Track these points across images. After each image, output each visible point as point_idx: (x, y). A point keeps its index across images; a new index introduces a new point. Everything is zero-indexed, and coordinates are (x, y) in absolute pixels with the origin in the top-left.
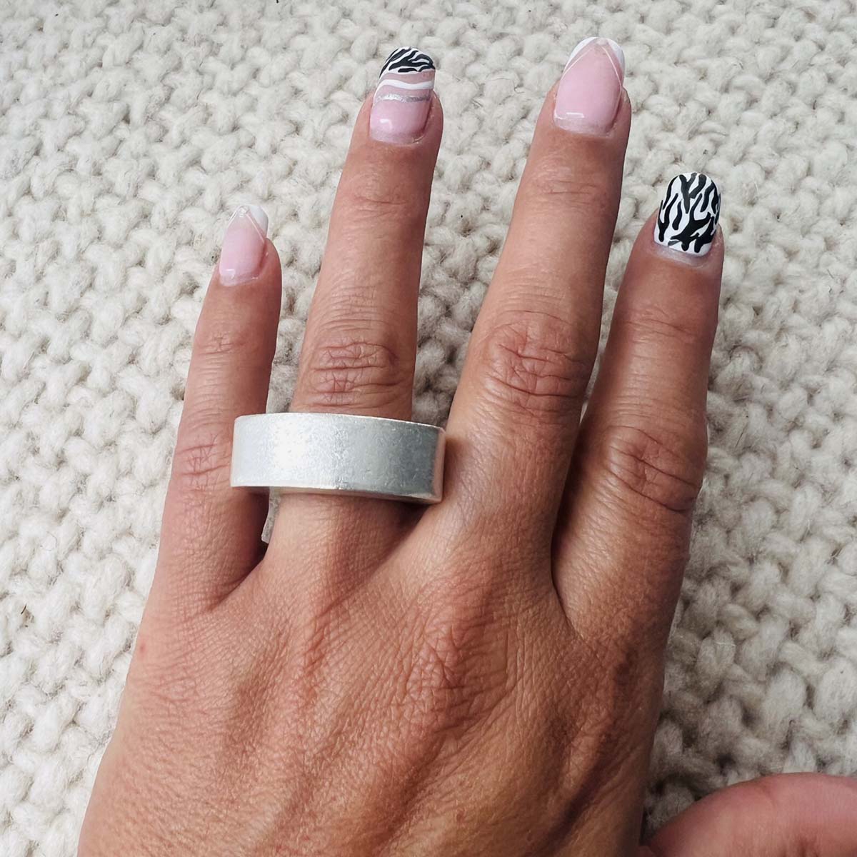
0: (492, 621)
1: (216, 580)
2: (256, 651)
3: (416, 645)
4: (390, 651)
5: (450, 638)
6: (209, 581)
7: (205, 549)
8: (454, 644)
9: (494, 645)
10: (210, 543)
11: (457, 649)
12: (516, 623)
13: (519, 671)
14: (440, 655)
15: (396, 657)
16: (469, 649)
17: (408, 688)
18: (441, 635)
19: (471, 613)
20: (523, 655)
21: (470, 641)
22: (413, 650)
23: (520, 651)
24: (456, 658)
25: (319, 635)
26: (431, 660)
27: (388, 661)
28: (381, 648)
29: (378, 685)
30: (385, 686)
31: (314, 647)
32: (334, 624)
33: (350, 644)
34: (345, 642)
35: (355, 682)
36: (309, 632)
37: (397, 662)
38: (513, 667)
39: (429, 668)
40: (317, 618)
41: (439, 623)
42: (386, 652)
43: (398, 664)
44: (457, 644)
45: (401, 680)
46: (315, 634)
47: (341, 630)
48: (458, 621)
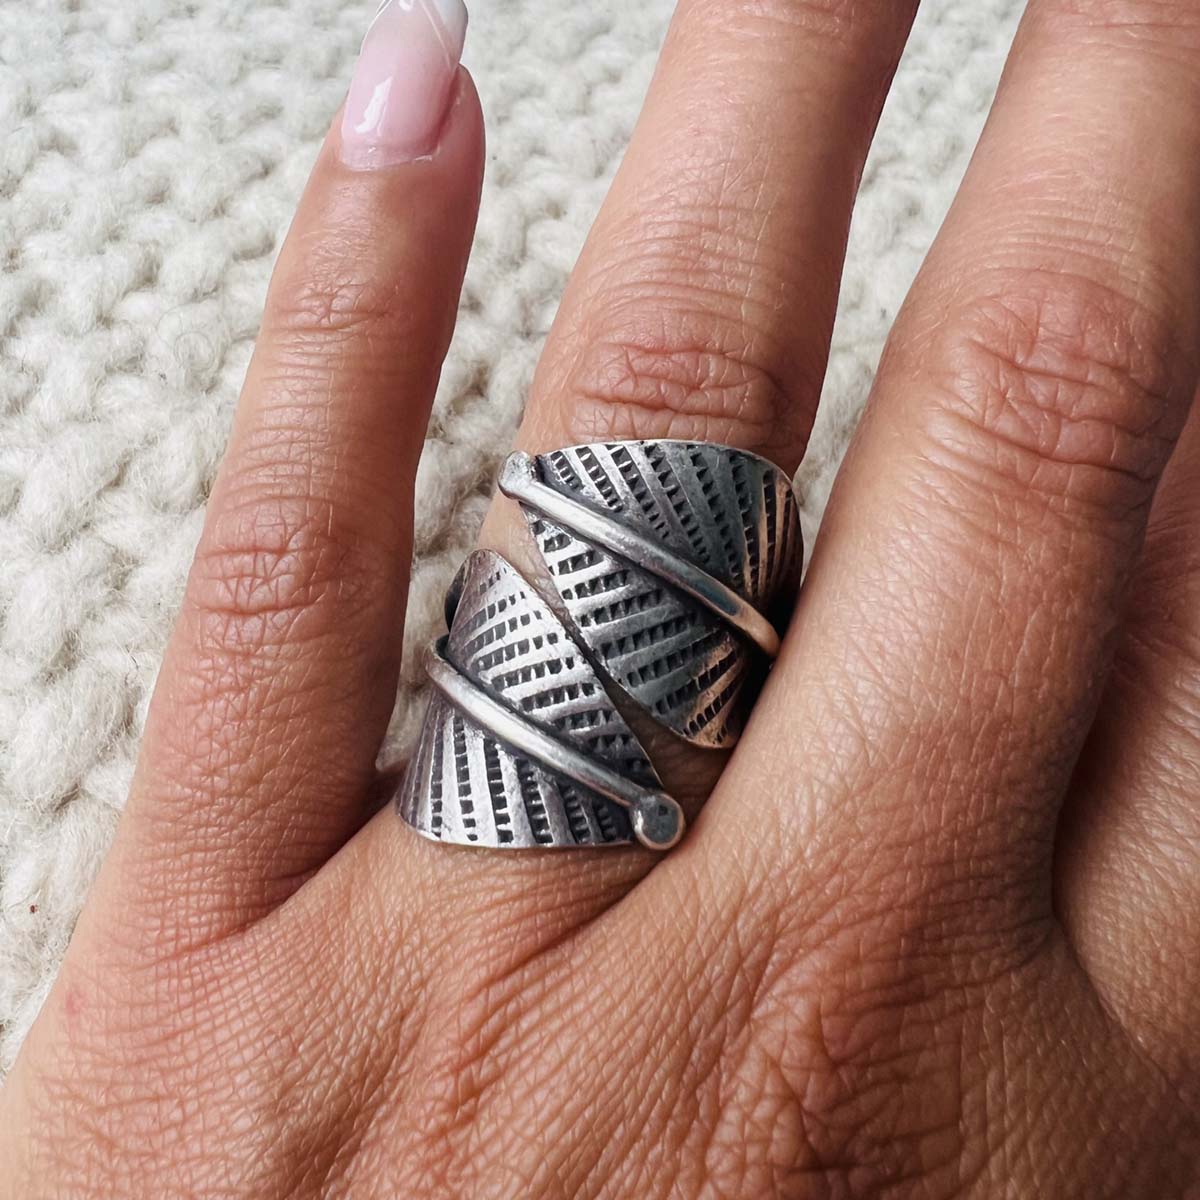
0: (920, 997)
1: (261, 867)
2: (344, 1051)
3: (729, 1050)
4: (666, 1064)
5: (816, 1036)
6: (246, 869)
7: (241, 794)
8: (824, 1051)
9: (925, 1059)
10: (255, 781)
11: (835, 1065)
12: (980, 1004)
13: (992, 1128)
14: (791, 1076)
15: (679, 1080)
16: (864, 1066)
17: (710, 1162)
18: (793, 1024)
19: (867, 973)
20: (1001, 1086)
21: (866, 1046)
22: (723, 1060)
23: (992, 1077)
24: (832, 1089)
25: (494, 1021)
26: (768, 1089)
27: (658, 1093)
28: (645, 1051)
29: (632, 1155)
30: (651, 1156)
31: (481, 1053)
32: (529, 994)
33: (564, 1043)
34: (554, 1038)
35: (575, 1144)
36: (470, 1015)
37: (682, 1093)
38: (977, 1119)
39: (763, 1110)
40: (491, 982)
41: (784, 995)
42: (657, 1065)
43: (685, 1102)
44: (833, 1051)
45: (692, 1140)
46: (484, 1019)
47: (549, 1007)
48: (834, 993)
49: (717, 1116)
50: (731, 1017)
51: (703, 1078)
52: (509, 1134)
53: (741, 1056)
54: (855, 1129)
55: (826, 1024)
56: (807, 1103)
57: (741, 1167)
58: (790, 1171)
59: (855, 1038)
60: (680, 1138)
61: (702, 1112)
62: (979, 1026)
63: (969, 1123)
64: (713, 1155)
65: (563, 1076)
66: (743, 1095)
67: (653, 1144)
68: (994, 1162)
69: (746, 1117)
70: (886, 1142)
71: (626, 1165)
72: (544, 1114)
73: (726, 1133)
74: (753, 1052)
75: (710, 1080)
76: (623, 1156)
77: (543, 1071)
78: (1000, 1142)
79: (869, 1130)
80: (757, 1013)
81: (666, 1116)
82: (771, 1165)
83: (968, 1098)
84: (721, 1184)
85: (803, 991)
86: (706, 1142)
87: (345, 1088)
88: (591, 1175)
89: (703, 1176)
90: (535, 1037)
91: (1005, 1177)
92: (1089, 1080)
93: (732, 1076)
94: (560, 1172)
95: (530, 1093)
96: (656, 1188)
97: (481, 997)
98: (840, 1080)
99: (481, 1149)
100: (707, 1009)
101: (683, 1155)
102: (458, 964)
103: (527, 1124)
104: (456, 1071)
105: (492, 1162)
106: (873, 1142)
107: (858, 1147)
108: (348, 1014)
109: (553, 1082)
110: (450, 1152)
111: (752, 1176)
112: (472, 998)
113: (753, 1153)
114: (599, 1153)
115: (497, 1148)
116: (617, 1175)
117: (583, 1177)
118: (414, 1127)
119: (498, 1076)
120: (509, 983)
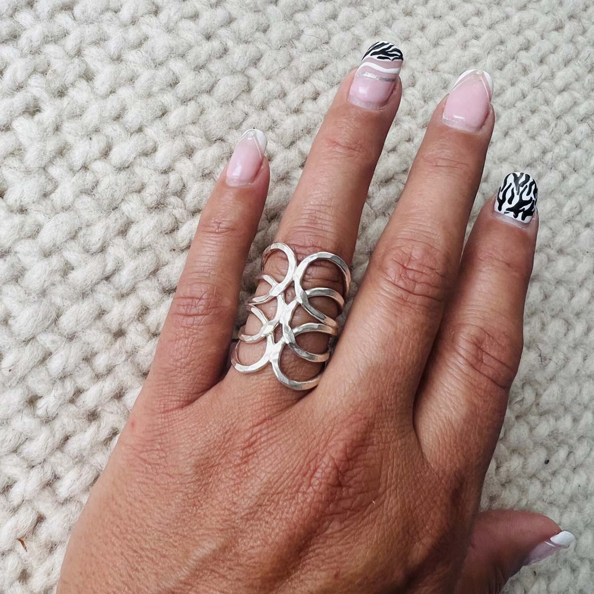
0: (372, 444)
1: (188, 389)
3: (321, 453)
4: (302, 455)
5: (345, 452)
8: (347, 456)
9: (373, 462)
12: (389, 448)
13: (388, 482)
14: (337, 463)
15: (305, 459)
17: (312, 482)
18: (339, 449)
19: (360, 436)
21: (357, 455)
22: (319, 456)
23: (390, 468)
24: (347, 466)
25: (254, 438)
26: (330, 465)
27: (299, 462)
28: (296, 452)
29: (291, 477)
30: (296, 478)
31: (250, 446)
32: (265, 432)
33: (274, 447)
34: (271, 445)
35: (275, 473)
36: (248, 435)
37: (306, 463)
38: (385, 479)
39: (328, 470)
40: (254, 426)
41: (338, 440)
42: (299, 455)
43: (307, 465)
44: (349, 456)
45: (308, 476)
46: (252, 436)
47: (269, 436)
48: (351, 441)
49: (315, 470)
50: (322, 445)
51: (313, 460)
52: (257, 468)
53: (324, 456)
54: (352, 478)
55: (348, 449)
56: (340, 469)
57: (320, 484)
58: (333, 486)
59: (354, 454)
60: (304, 475)
61: (312, 468)
62: (388, 454)
63: (383, 479)
64: (313, 480)
65: (273, 455)
66: (323, 465)
67: (297, 475)
68: (388, 492)
69: (323, 471)
70: (360, 482)
71: (289, 480)
72: (267, 465)
73: (318, 475)
74: (327, 454)
75: (314, 461)
76: (288, 478)
77: (267, 454)
78: (390, 486)
79: (355, 479)
80: (330, 444)
81: (301, 468)
82: (329, 484)
83: (383, 473)
84: (315, 488)
85: (343, 440)
86: (312, 476)
87: (209, 450)
88: (280, 480)
89: (310, 485)
90: (265, 444)
91: (390, 496)
92: (416, 473)
93: (321, 460)
94: (271, 480)
95: (264, 458)
96: (297, 487)
97: (251, 430)
98: (349, 465)
99: (249, 471)
100: (315, 443)
101: (305, 479)
102: (243, 420)
103: (262, 466)
104: (243, 449)
105: (252, 475)
106: (356, 482)
107: (352, 483)
108: (211, 431)
109: (270, 457)
110: (241, 470)
111: (323, 486)
112: (248, 430)
113: (324, 481)
114: (281, 476)
115: (253, 471)
116: (286, 482)
117: (277, 481)
118: (230, 462)
119: (255, 452)
120: (259, 427)
